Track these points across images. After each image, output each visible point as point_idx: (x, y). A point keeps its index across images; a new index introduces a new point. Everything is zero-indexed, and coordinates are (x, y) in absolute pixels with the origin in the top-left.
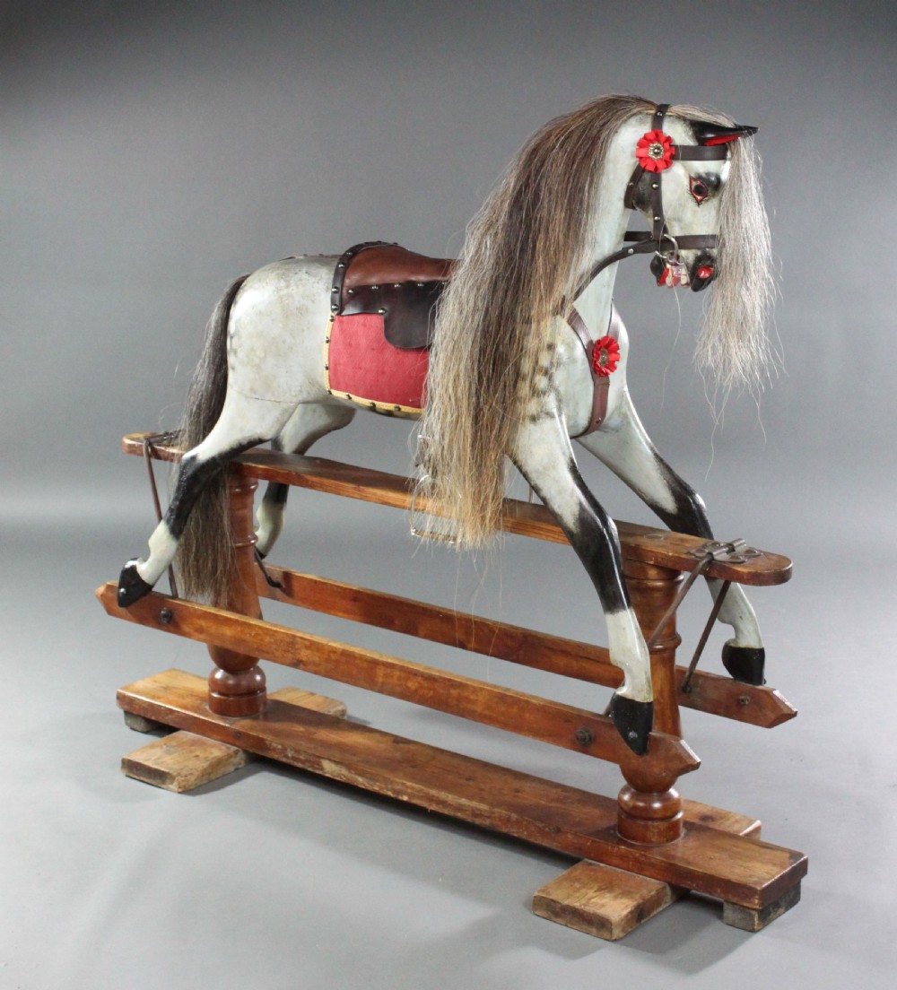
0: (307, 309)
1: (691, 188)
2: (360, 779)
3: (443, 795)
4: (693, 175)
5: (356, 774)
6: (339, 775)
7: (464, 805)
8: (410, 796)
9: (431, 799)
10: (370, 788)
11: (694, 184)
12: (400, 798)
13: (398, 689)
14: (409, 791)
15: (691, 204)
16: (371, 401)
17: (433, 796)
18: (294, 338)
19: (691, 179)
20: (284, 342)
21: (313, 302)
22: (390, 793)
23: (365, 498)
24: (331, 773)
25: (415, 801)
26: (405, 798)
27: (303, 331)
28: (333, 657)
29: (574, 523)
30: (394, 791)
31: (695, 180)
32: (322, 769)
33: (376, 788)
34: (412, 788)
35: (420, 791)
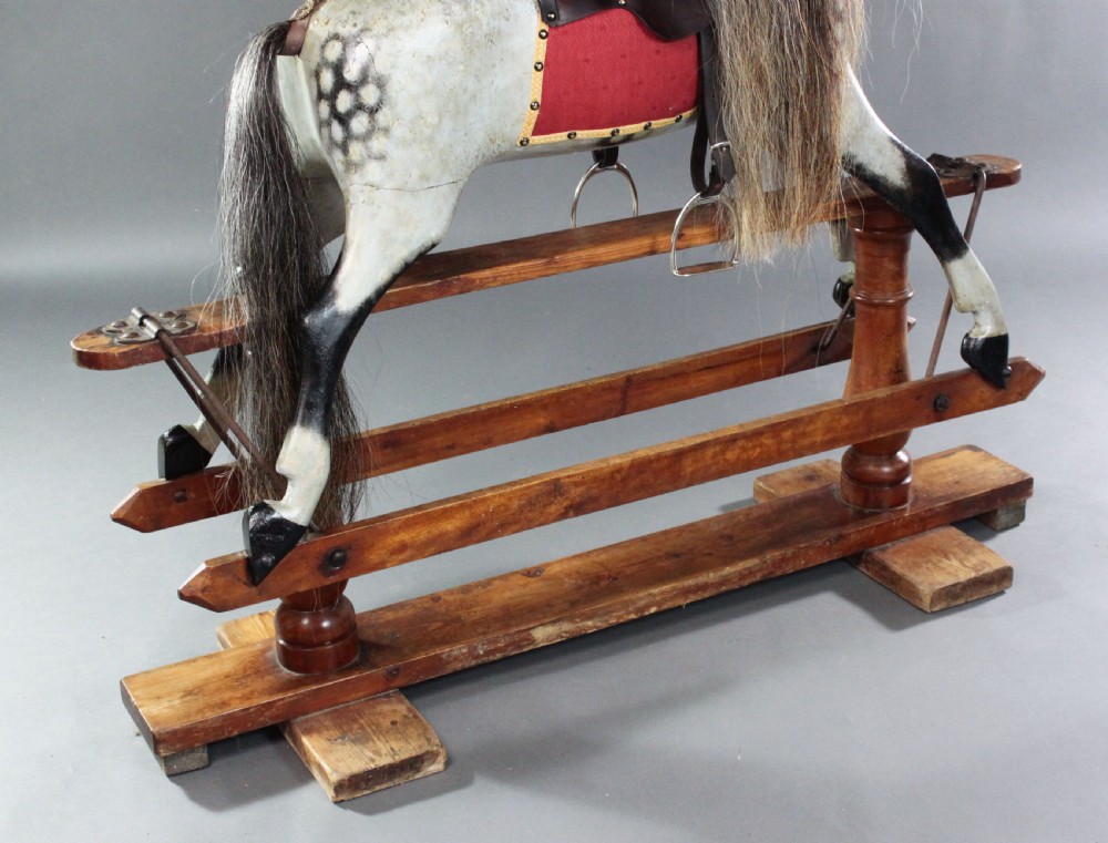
2: (590, 623)
3: (702, 579)
5: (581, 621)
6: (559, 636)
7: (731, 574)
8: (658, 604)
9: (686, 592)
10: (603, 625)
12: (647, 613)
14: (658, 598)
16: (611, 129)
17: (689, 587)
22: (633, 616)
24: (548, 640)
25: (665, 607)
26: (653, 610)
30: (637, 611)
32: (533, 641)
33: (613, 621)
34: (662, 593)
35: (673, 589)
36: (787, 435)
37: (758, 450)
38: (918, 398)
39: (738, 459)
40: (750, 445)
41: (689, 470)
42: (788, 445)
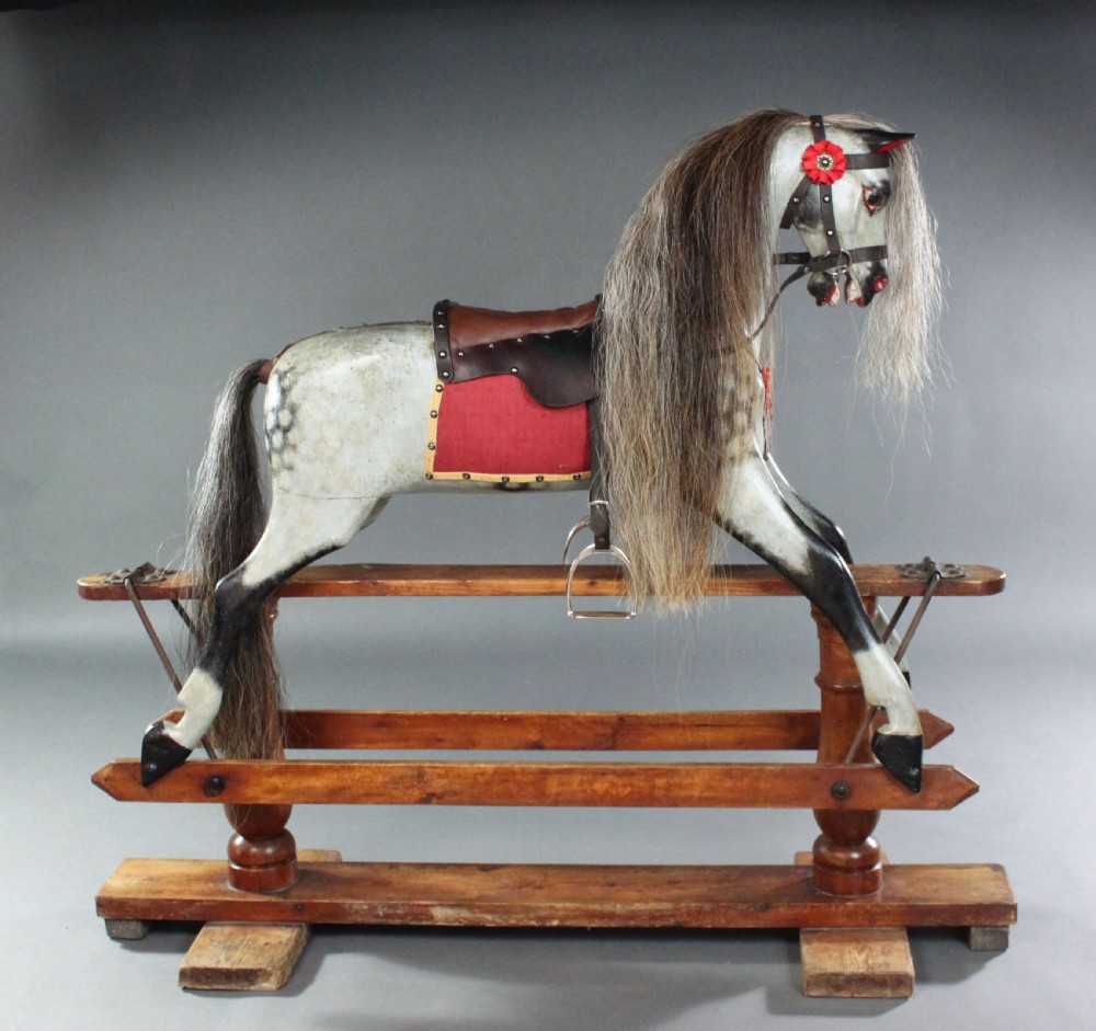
0: (399, 382)
1: (864, 198)
2: (489, 917)
3: (608, 907)
4: (867, 184)
5: (482, 912)
6: (457, 920)
7: (640, 910)
8: (560, 919)
9: (592, 915)
10: (504, 924)
11: (869, 193)
12: (548, 924)
13: (581, 795)
14: (561, 913)
15: (864, 214)
16: (501, 476)
17: (595, 911)
18: (381, 419)
19: (865, 188)
20: (367, 425)
21: (408, 373)
22: (533, 923)
23: (477, 593)
24: (446, 920)
25: (569, 923)
26: (555, 923)
27: (395, 409)
28: (481, 779)
29: (804, 565)
30: (538, 919)
31: (868, 189)
32: (432, 918)
33: (512, 922)
34: (565, 909)
35: (577, 909)
36: (661, 782)
37: (629, 789)
38: (816, 779)
39: (607, 792)
40: (620, 782)
41: (554, 790)
42: (662, 792)
